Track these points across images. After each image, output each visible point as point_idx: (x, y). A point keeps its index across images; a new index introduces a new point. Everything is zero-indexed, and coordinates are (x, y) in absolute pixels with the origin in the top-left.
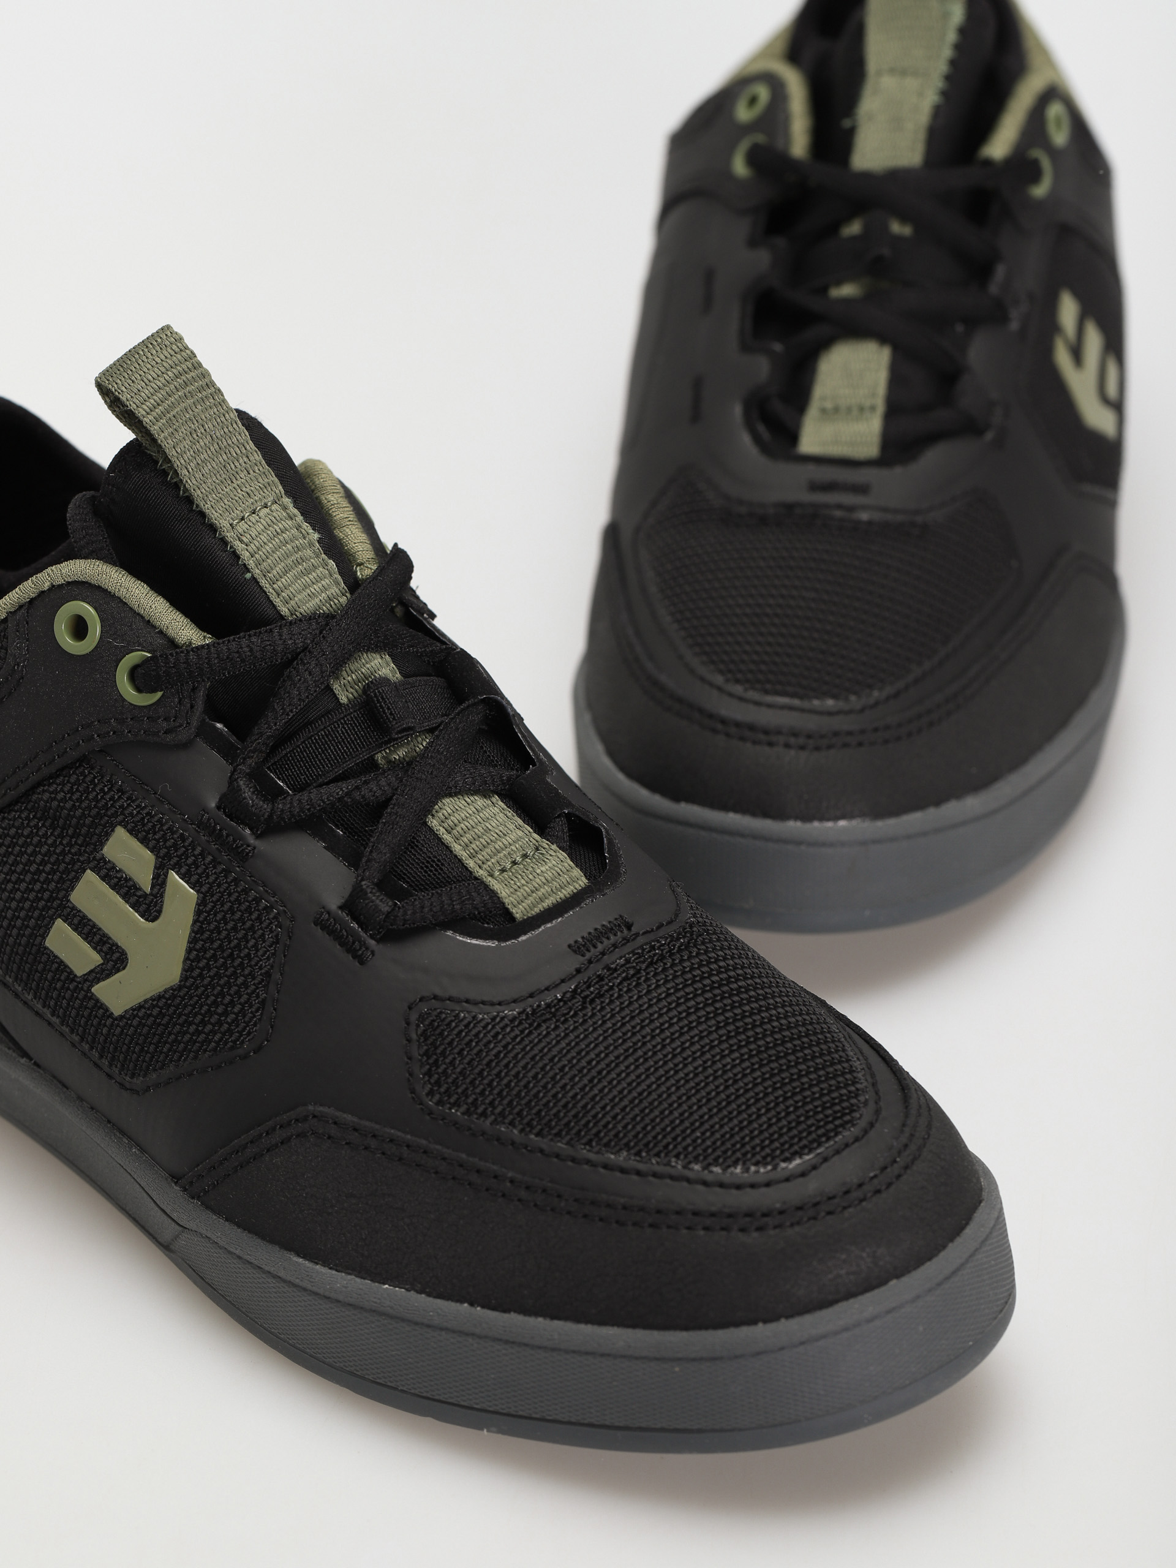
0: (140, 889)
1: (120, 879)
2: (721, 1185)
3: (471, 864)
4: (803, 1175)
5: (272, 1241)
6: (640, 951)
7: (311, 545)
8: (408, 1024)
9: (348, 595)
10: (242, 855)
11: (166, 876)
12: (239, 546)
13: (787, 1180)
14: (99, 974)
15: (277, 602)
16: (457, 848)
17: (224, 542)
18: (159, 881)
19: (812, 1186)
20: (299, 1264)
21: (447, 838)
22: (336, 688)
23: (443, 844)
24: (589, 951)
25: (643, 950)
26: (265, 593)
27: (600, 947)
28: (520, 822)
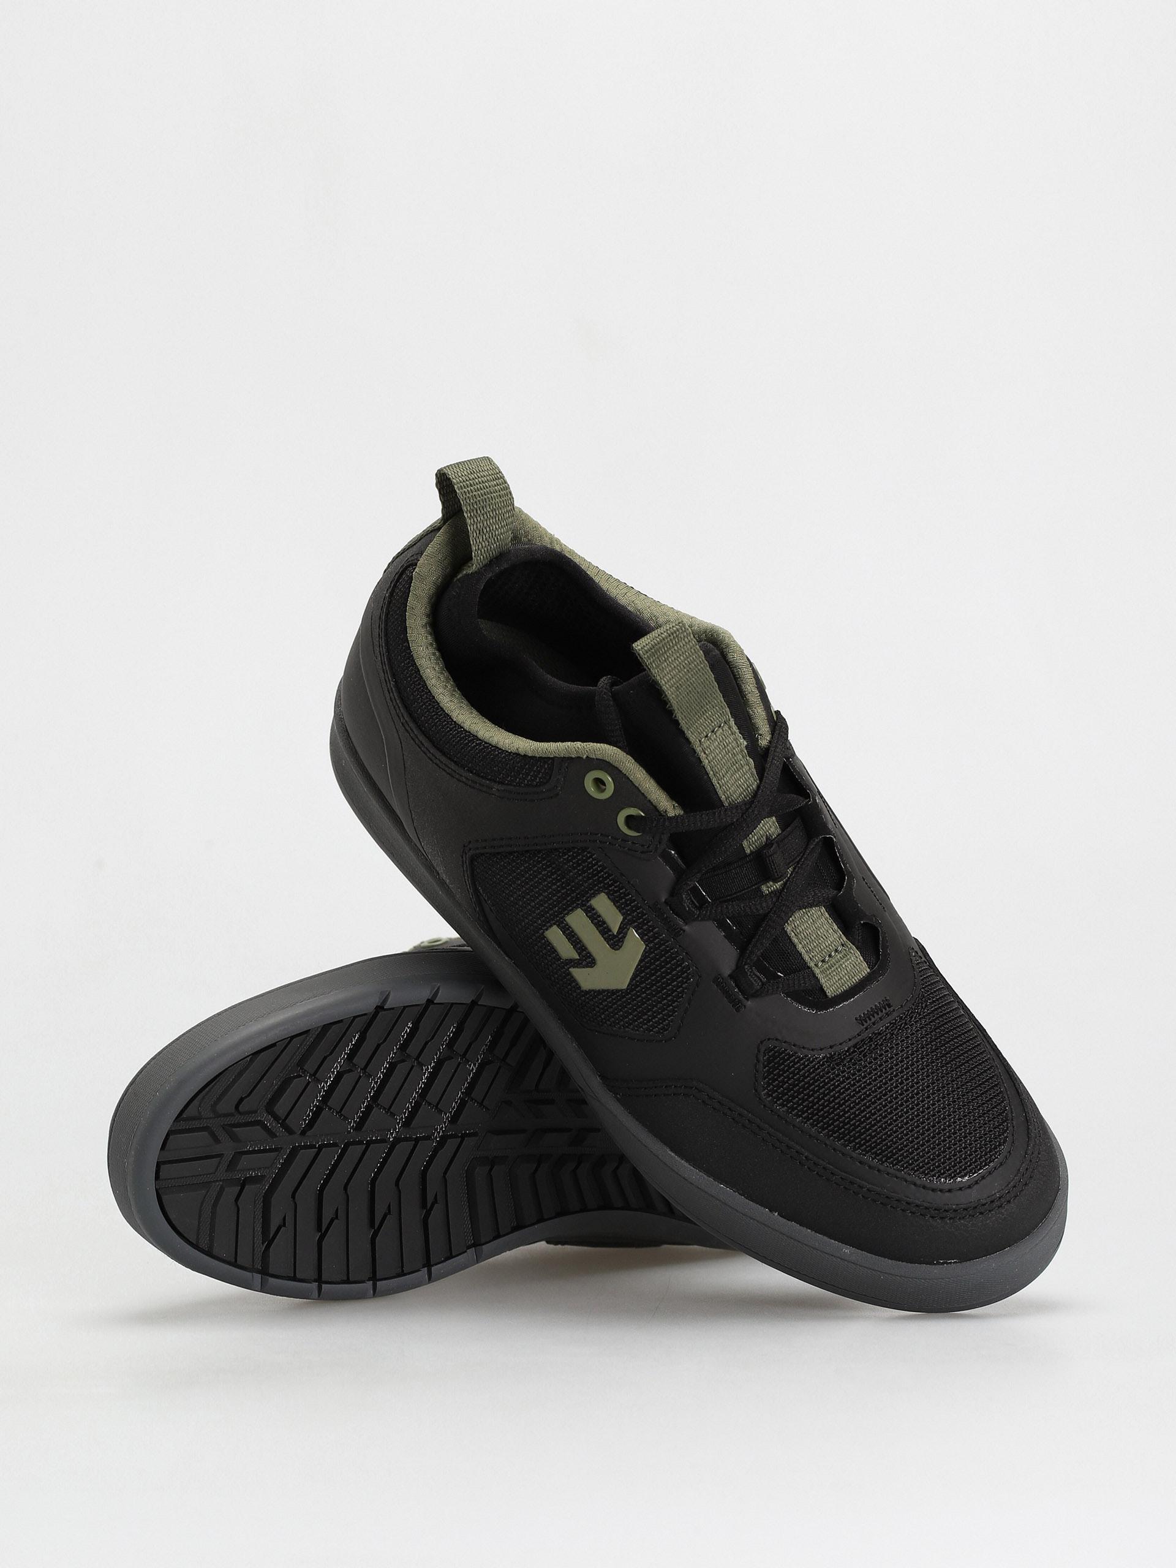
0: (610, 931)
1: (599, 921)
2: (924, 1187)
3: (806, 958)
4: (969, 1187)
5: (656, 1136)
6: (894, 1021)
7: (742, 751)
8: (759, 1051)
9: (758, 781)
10: (676, 932)
11: (628, 930)
12: (703, 756)
13: (961, 1189)
14: (577, 964)
15: (720, 792)
16: (800, 947)
17: (694, 751)
18: (623, 929)
19: (974, 1195)
20: (672, 1157)
21: (795, 940)
22: (745, 844)
23: (792, 942)
24: (866, 1022)
25: (896, 1020)
26: (714, 786)
27: (873, 1020)
28: (836, 927)
